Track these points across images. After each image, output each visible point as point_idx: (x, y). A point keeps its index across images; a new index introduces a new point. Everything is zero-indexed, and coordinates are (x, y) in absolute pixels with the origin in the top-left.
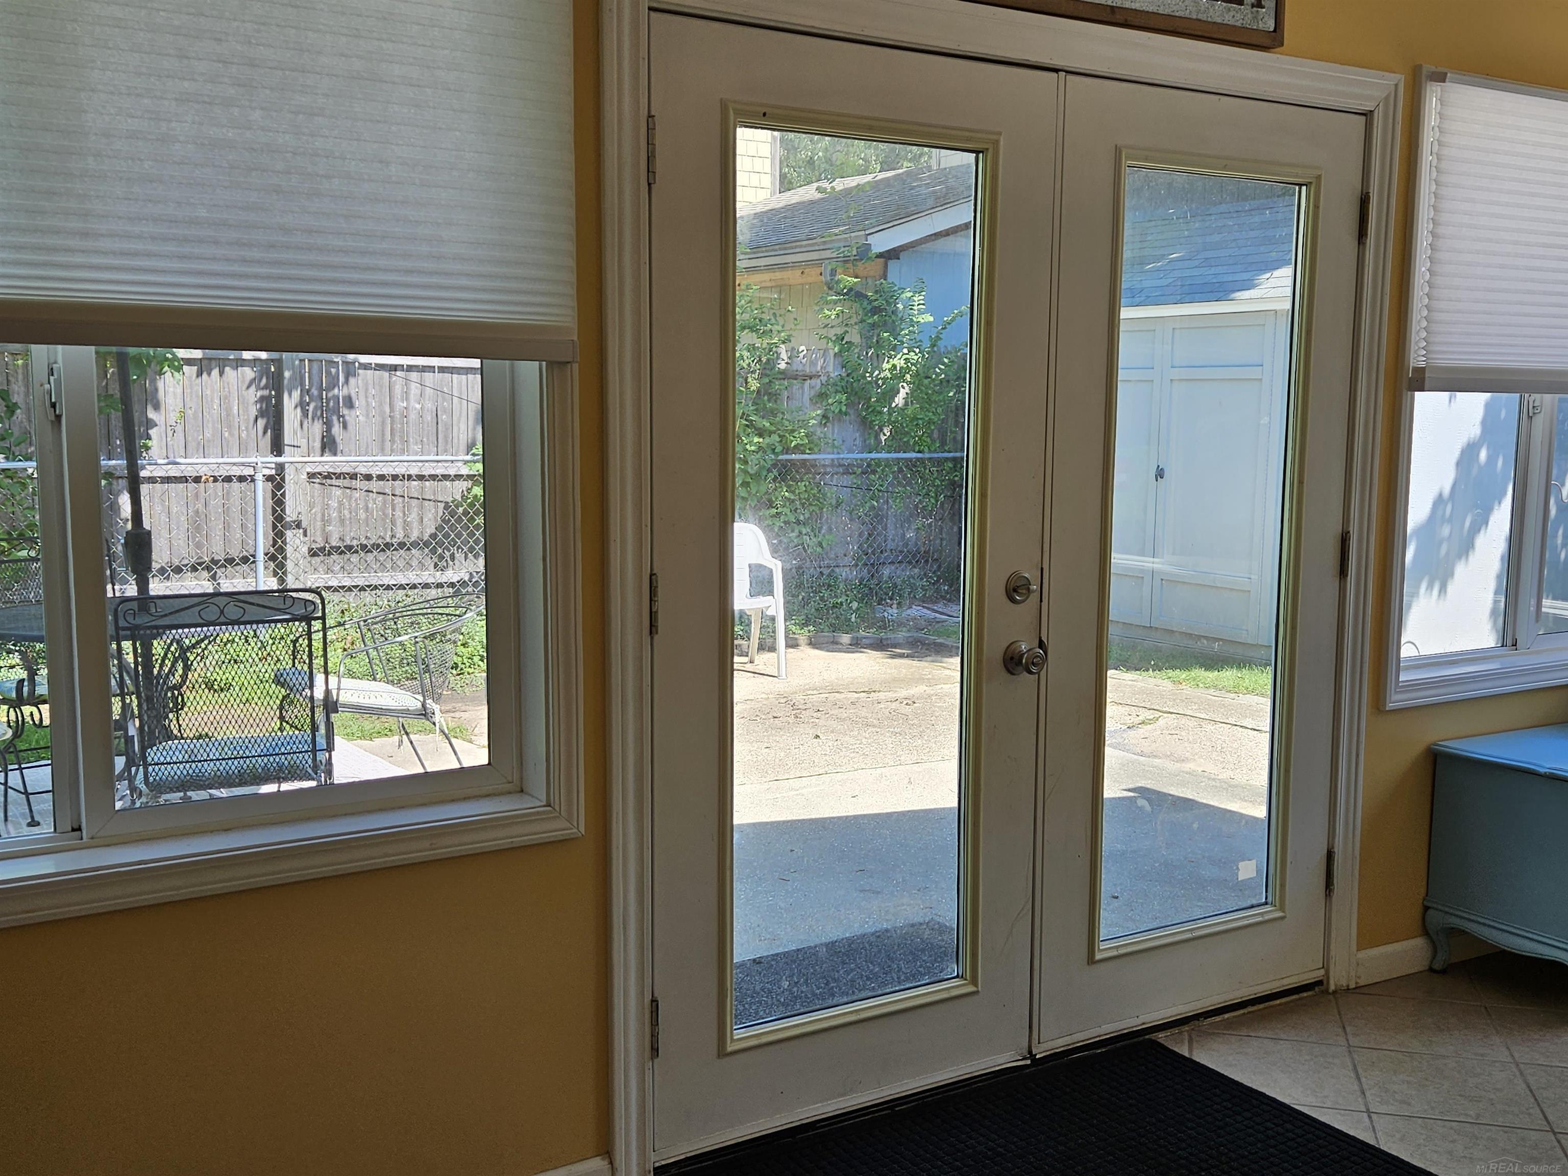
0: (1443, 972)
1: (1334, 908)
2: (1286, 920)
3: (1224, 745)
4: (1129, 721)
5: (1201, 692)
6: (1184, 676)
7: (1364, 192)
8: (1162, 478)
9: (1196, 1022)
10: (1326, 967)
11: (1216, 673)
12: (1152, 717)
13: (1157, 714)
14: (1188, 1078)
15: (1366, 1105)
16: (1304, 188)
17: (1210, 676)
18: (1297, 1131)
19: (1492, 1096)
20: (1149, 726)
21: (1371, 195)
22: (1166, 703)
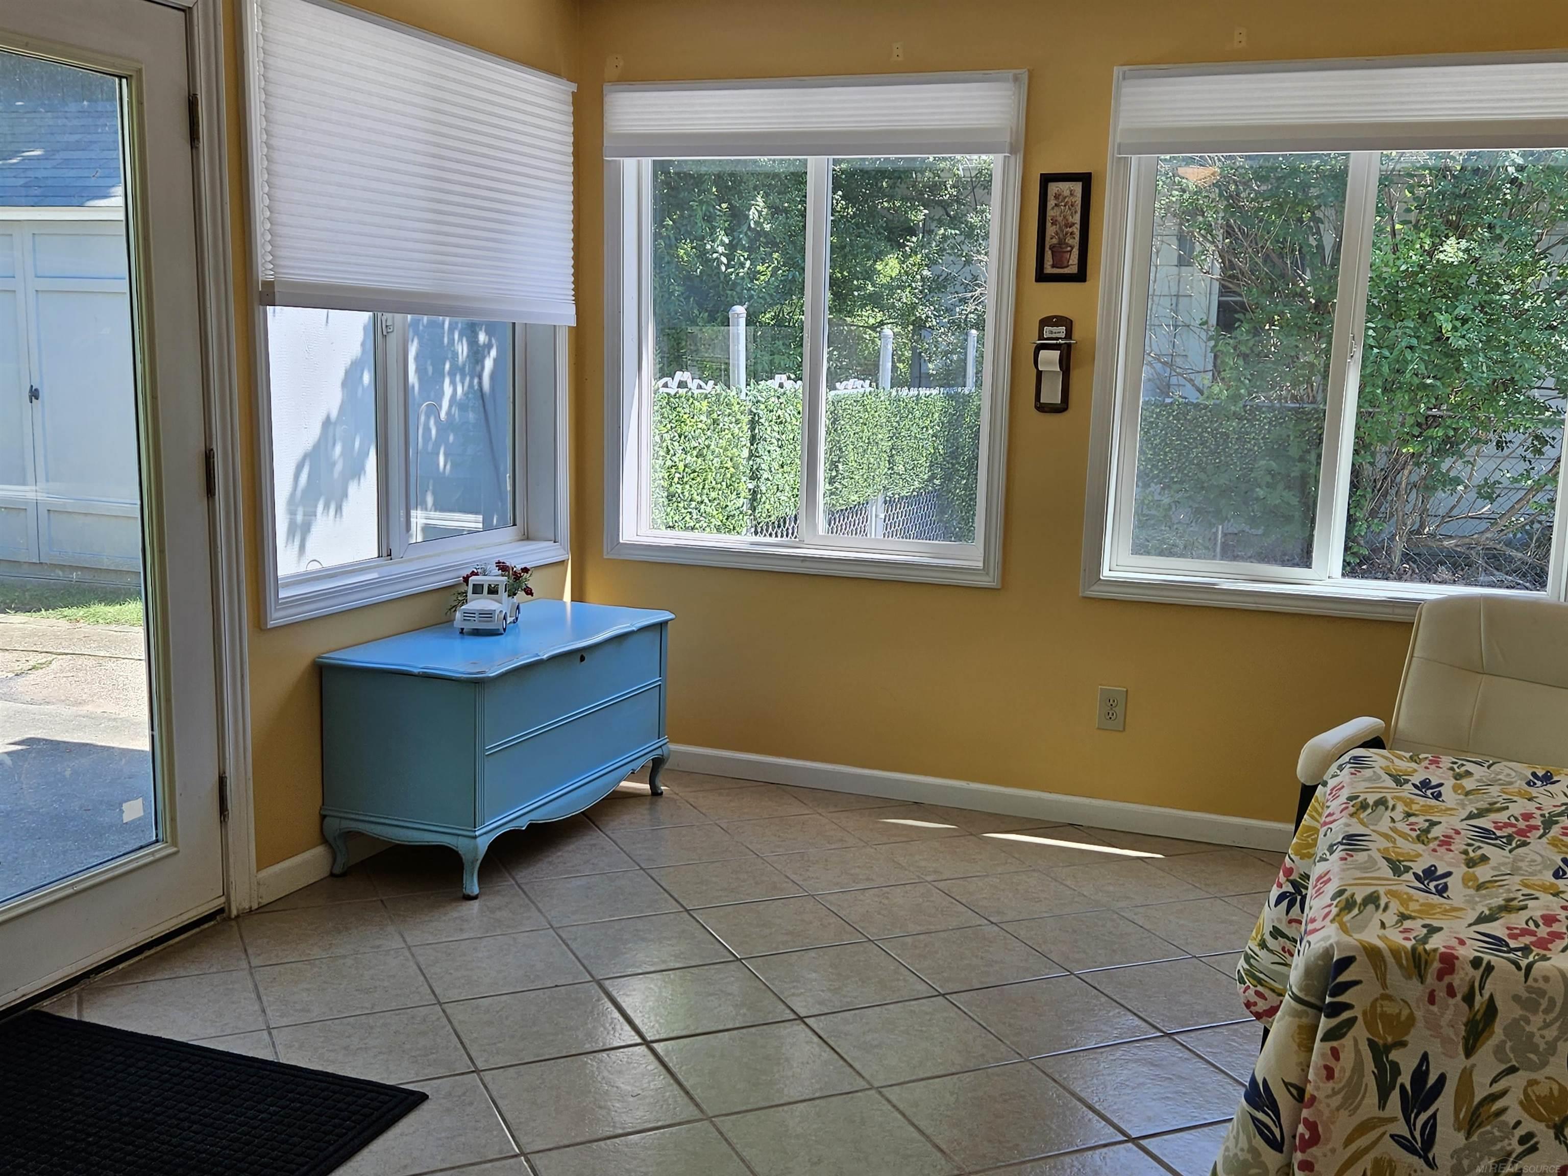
0: (343, 875)
1: (230, 833)
2: (180, 855)
3: (127, 682)
4: (17, 667)
5: (100, 628)
6: (81, 613)
7: (192, 93)
8: (37, 398)
9: (87, 980)
10: (226, 893)
11: (118, 607)
12: (44, 660)
13: (50, 657)
14: (76, 1042)
15: (267, 1022)
16: (124, 81)
17: (111, 610)
18: (194, 1068)
19: (386, 984)
20: (40, 671)
21: (199, 97)
22: (61, 644)
